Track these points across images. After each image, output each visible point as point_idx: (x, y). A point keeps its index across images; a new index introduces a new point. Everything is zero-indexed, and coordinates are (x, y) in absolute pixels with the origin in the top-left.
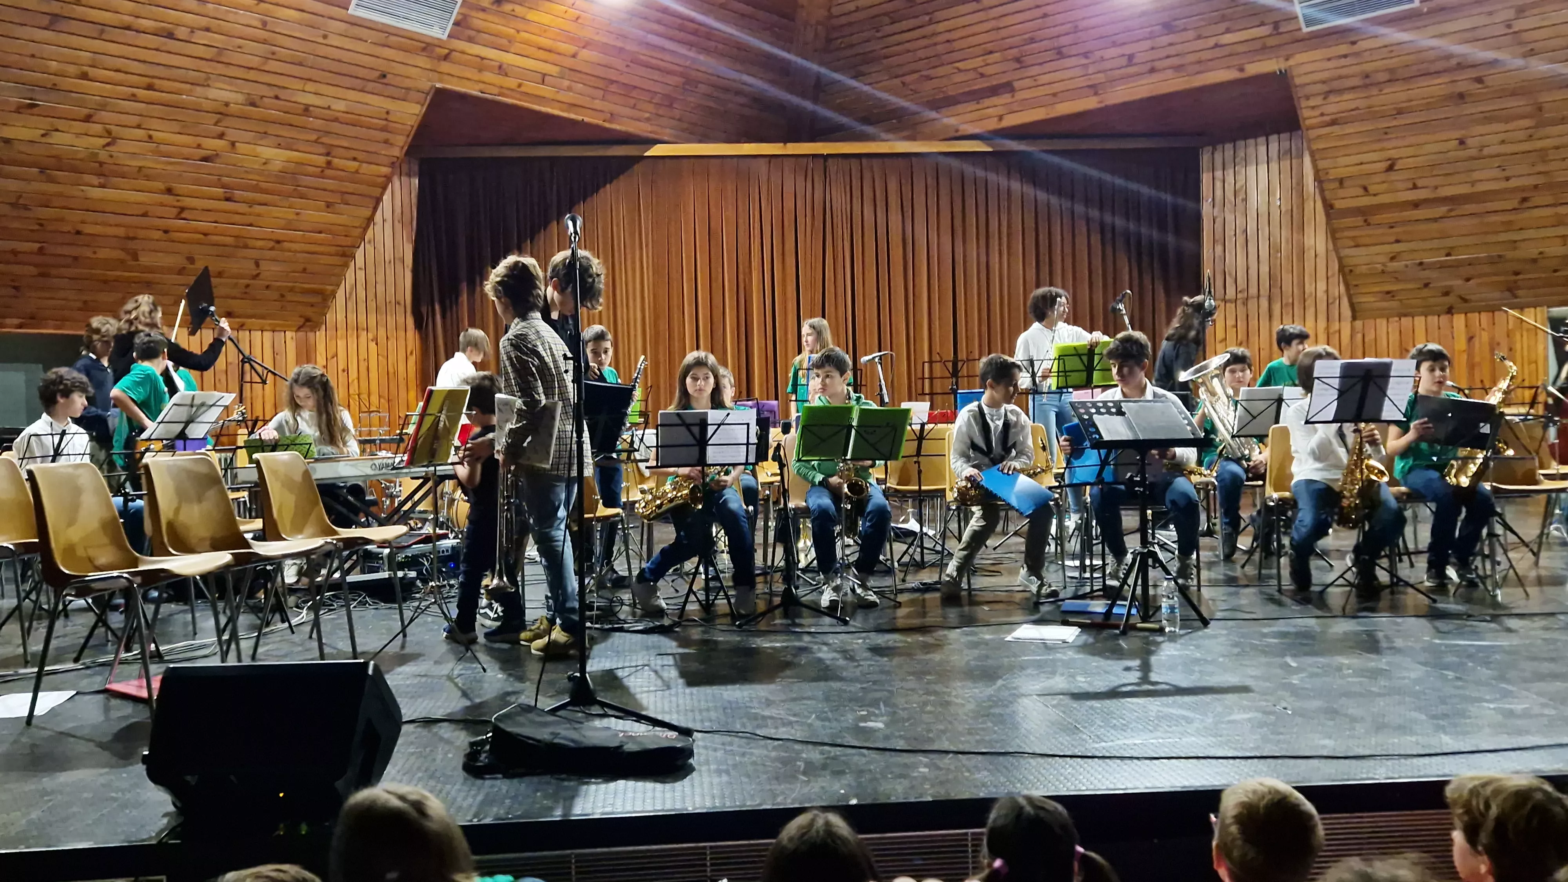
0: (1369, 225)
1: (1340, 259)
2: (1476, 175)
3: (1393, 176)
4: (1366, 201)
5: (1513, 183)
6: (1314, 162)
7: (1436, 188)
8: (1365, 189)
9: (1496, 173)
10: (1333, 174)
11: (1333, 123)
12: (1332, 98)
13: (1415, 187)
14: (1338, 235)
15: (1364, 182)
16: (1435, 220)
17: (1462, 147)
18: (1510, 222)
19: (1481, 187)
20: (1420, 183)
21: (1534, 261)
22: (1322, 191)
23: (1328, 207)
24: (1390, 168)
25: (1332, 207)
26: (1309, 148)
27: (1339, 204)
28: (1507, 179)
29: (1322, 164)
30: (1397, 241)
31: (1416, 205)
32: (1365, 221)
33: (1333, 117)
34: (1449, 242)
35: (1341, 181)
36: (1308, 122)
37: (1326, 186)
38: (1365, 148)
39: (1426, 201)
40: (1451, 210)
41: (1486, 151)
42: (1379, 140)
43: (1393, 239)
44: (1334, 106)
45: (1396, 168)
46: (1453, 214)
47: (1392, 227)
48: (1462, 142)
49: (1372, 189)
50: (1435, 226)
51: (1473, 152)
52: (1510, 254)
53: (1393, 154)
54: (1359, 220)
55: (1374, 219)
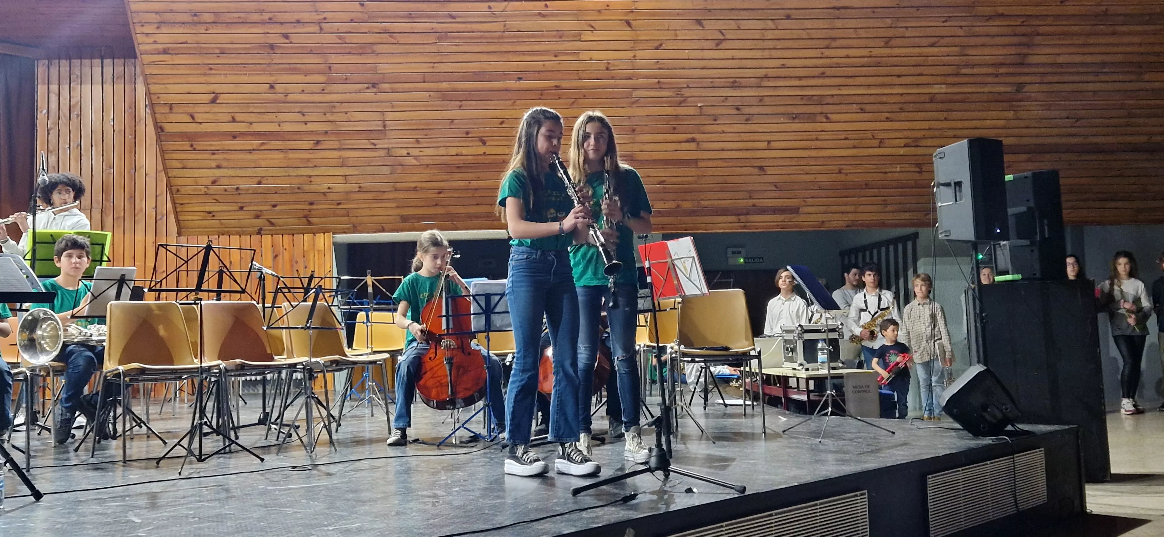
0: (194, 149)
1: (168, 178)
2: (282, 117)
3: (216, 108)
4: (192, 128)
5: (310, 127)
6: (147, 84)
7: (251, 123)
8: (193, 118)
9: (298, 117)
10: (165, 99)
11: (165, 52)
12: (164, 30)
13: (234, 120)
14: (167, 156)
15: (190, 110)
16: (250, 151)
17: (272, 91)
18: (308, 160)
19: (287, 127)
20: (239, 117)
21: (324, 194)
22: (154, 113)
23: (159, 129)
24: (214, 101)
25: (162, 129)
26: (143, 73)
27: (168, 128)
28: (306, 123)
29: (154, 88)
30: (218, 167)
31: (234, 136)
32: (192, 146)
33: (165, 46)
34: (260, 172)
35: (171, 106)
36: (142, 47)
37: (157, 109)
38: (192, 79)
39: (243, 134)
40: (262, 144)
41: (291, 97)
42: (205, 74)
43: (214, 164)
44: (165, 37)
45: (218, 101)
46: (263, 148)
47: (214, 154)
48: (272, 87)
49: (199, 117)
50: (249, 156)
51: (281, 96)
52: (307, 187)
53: (218, 88)
54: (186, 145)
55: (199, 145)
